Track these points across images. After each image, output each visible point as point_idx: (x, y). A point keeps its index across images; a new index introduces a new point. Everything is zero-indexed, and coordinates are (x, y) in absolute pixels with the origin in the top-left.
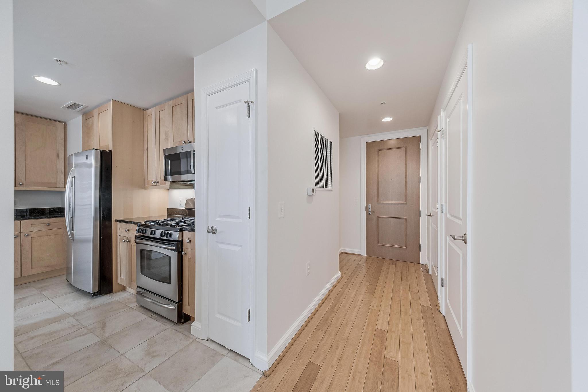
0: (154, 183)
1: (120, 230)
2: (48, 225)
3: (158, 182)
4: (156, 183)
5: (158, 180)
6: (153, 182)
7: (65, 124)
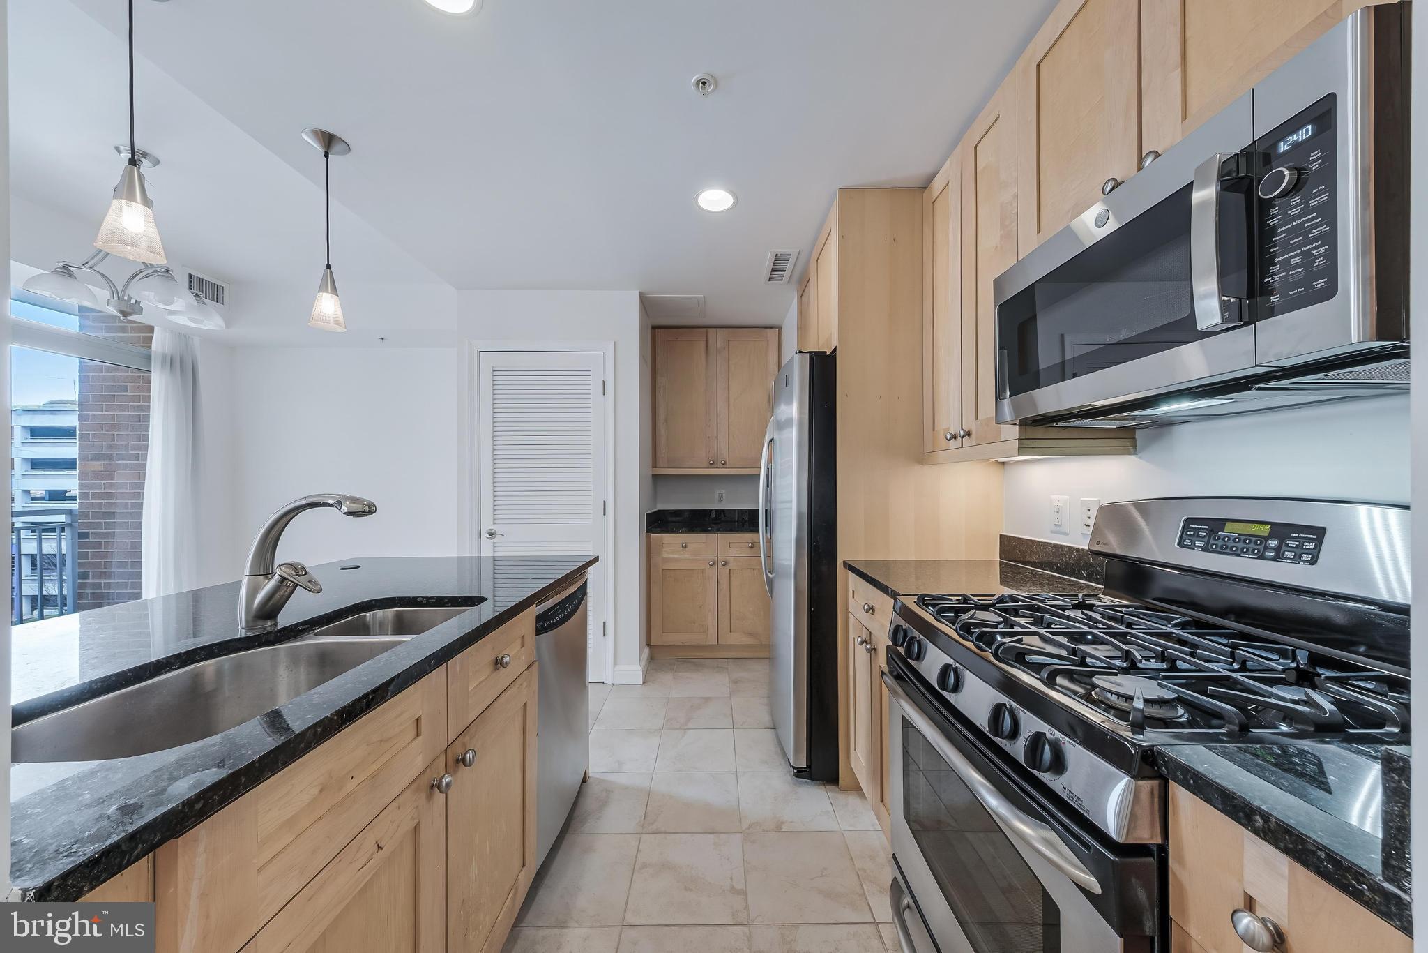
0: (954, 437)
1: (853, 597)
2: (752, 547)
3: (968, 434)
4: (959, 439)
5: (970, 424)
6: (949, 437)
7: (780, 328)
